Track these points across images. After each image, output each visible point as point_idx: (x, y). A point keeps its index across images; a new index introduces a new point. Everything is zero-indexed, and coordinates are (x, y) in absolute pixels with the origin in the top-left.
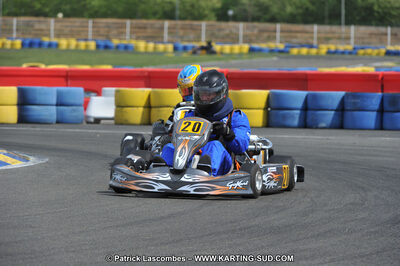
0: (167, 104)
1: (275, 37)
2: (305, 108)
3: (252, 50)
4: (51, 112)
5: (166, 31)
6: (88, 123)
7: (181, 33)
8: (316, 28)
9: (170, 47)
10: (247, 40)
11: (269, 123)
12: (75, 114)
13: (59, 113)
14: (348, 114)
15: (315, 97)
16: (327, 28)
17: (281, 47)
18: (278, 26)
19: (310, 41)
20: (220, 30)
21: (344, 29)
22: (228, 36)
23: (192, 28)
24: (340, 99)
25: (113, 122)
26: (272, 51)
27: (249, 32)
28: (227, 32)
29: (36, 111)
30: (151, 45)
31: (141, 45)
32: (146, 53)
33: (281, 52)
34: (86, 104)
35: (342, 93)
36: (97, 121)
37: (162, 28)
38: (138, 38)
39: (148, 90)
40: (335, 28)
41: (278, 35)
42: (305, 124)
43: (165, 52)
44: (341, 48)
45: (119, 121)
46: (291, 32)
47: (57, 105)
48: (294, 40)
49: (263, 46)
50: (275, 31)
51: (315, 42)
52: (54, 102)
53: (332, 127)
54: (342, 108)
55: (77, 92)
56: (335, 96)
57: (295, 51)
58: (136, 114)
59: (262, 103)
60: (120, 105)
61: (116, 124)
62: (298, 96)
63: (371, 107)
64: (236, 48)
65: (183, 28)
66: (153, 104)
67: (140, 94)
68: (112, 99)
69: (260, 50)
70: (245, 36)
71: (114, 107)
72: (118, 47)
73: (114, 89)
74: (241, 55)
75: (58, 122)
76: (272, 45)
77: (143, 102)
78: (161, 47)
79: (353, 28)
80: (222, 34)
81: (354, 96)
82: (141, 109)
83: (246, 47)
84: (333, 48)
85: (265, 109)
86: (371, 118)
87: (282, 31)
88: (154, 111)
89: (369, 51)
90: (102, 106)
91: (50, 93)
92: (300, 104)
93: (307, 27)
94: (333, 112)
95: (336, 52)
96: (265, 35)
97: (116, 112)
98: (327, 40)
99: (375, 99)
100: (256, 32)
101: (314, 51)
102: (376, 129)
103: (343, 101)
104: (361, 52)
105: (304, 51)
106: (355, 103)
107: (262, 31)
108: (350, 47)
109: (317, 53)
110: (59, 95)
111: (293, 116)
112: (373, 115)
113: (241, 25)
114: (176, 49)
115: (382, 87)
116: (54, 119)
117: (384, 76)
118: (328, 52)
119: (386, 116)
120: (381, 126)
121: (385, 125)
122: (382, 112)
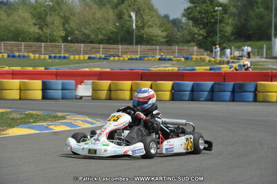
0: (120, 88)
1: (99, 52)
2: (192, 91)
3: (89, 58)
4: (59, 93)
5: (43, 48)
6: (77, 99)
7: (51, 49)
8: (120, 46)
9: (47, 57)
10: (85, 53)
11: (173, 98)
12: (71, 94)
13: (63, 94)
14: (215, 94)
15: (198, 85)
16: (126, 46)
17: (103, 56)
18: (101, 45)
19: (117, 53)
20: (71, 47)
21: (134, 47)
23: (56, 47)
24: (210, 86)
25: (90, 98)
26: (100, 58)
27: (85, 49)
28: (74, 49)
30: (37, 55)
31: (32, 55)
32: (34, 59)
33: (104, 59)
34: (76, 89)
35: (212, 83)
36: (81, 98)
37: (41, 47)
38: (28, 52)
39: (109, 82)
40: (130, 47)
41: (101, 50)
42: (192, 99)
43: (45, 59)
44: (134, 57)
45: (94, 98)
46: (107, 48)
47: (62, 90)
48: (109, 53)
49: (93, 56)
50: (99, 48)
51: (120, 54)
52: (60, 88)
53: (206, 100)
54: (212, 90)
55: (73, 82)
57: (112, 58)
58: (104, 94)
59: (170, 88)
60: (95, 90)
62: (188, 84)
63: (228, 90)
64: (82, 57)
65: (51, 46)
66: (112, 89)
67: (106, 84)
68: (90, 87)
69: (94, 58)
70: (84, 51)
71: (91, 91)
72: (19, 56)
73: (91, 81)
74: (84, 60)
75: (62, 99)
76: (98, 56)
77: (107, 88)
78: (43, 56)
79: (139, 46)
80: (72, 49)
81: (219, 84)
82: (106, 92)
83: (87, 56)
84: (129, 57)
85: (171, 91)
86: (228, 95)
87: (103, 48)
88: (112, 92)
89: (150, 58)
90: (84, 90)
91: (58, 83)
92: (189, 89)
94: (207, 93)
95: (133, 59)
96: (94, 50)
97: (93, 93)
98: (126, 53)
99: (230, 85)
100: (89, 48)
101: (122, 58)
102: (230, 101)
103: (213, 87)
104: (146, 58)
105: (117, 58)
106: (220, 88)
107: (92, 48)
108: (138, 56)
109: (124, 59)
110: (63, 84)
111: (185, 95)
112: (229, 93)
113: (82, 45)
114: (50, 57)
115: (224, 79)
116: (60, 97)
117: (226, 73)
118: (129, 59)
119: (236, 94)
120: (233, 100)
121: (236, 99)
122: (233, 92)
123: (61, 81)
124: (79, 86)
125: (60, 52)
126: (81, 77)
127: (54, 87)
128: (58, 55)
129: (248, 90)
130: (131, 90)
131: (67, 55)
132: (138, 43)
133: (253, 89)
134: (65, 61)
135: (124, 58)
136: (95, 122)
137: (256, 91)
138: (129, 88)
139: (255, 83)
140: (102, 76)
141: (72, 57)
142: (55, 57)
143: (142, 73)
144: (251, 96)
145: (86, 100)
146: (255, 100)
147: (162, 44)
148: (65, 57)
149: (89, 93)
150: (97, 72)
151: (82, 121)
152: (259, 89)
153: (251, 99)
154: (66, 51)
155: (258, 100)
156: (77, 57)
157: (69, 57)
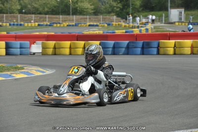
2: (114, 47)
3: (39, 25)
4: (18, 51)
5: (5, 18)
6: (31, 54)
7: (10, 19)
8: (61, 16)
9: (8, 24)
12: (26, 51)
13: (21, 51)
14: (131, 50)
15: (118, 43)
16: (65, 16)
17: (49, 24)
18: (47, 16)
19: (59, 21)
20: (25, 18)
21: (71, 16)
22: (28, 20)
23: (14, 17)
24: (127, 44)
26: (47, 25)
27: (36, 19)
28: (28, 18)
29: (12, 50)
33: (49, 25)
34: (30, 48)
35: (128, 41)
36: (34, 54)
37: (3, 17)
39: (54, 42)
40: (68, 16)
41: (47, 19)
42: (114, 54)
43: (6, 26)
44: (71, 24)
45: (44, 54)
46: (51, 18)
47: (20, 48)
48: (53, 21)
49: (42, 23)
50: (46, 18)
51: (61, 22)
52: (19, 47)
53: (124, 54)
54: (128, 47)
55: (28, 42)
56: (125, 43)
57: (55, 25)
58: (50, 51)
60: (44, 48)
61: (42, 55)
62: (111, 43)
63: (139, 46)
65: (11, 17)
66: (56, 47)
67: (52, 43)
68: (41, 45)
69: (42, 25)
70: (35, 20)
73: (41, 42)
74: (35, 26)
75: (20, 55)
76: (45, 23)
77: (53, 46)
78: (4, 24)
79: (75, 16)
80: (26, 19)
81: (133, 43)
82: (52, 49)
83: (37, 24)
84: (67, 24)
86: (139, 50)
88: (57, 49)
89: (83, 25)
90: (36, 48)
91: (17, 43)
92: (112, 46)
93: (57, 16)
94: (124, 49)
96: (42, 19)
97: (42, 50)
98: (65, 21)
99: (140, 43)
100: (38, 18)
101: (62, 25)
102: (140, 55)
104: (80, 25)
105: (59, 25)
106: (133, 45)
107: (40, 18)
108: (74, 24)
109: (64, 26)
110: (21, 44)
111: (109, 51)
112: (140, 49)
113: (33, 15)
114: (10, 25)
115: (136, 39)
116: (19, 53)
117: (137, 35)
118: (67, 26)
119: (145, 50)
120: (143, 53)
121: (145, 53)
122: (143, 48)
123: (19, 42)
124: (33, 45)
125: (17, 21)
126: (33, 39)
127: (14, 46)
128: (16, 23)
129: (153, 46)
130: (70, 48)
131: (22, 23)
132: (73, 14)
133: (156, 46)
134: (21, 27)
135: (64, 24)
136: (45, 71)
137: (158, 47)
138: (69, 46)
139: (158, 41)
140: (49, 38)
141: (26, 24)
142: (14, 25)
143: (78, 35)
144: (155, 50)
145: (38, 55)
146: (158, 53)
147: (90, 14)
148: (21, 25)
149: (40, 51)
150: (45, 35)
151: (35, 70)
152: (161, 46)
153: (155, 53)
154: (22, 20)
155: (160, 53)
156: (30, 24)
157: (24, 25)
